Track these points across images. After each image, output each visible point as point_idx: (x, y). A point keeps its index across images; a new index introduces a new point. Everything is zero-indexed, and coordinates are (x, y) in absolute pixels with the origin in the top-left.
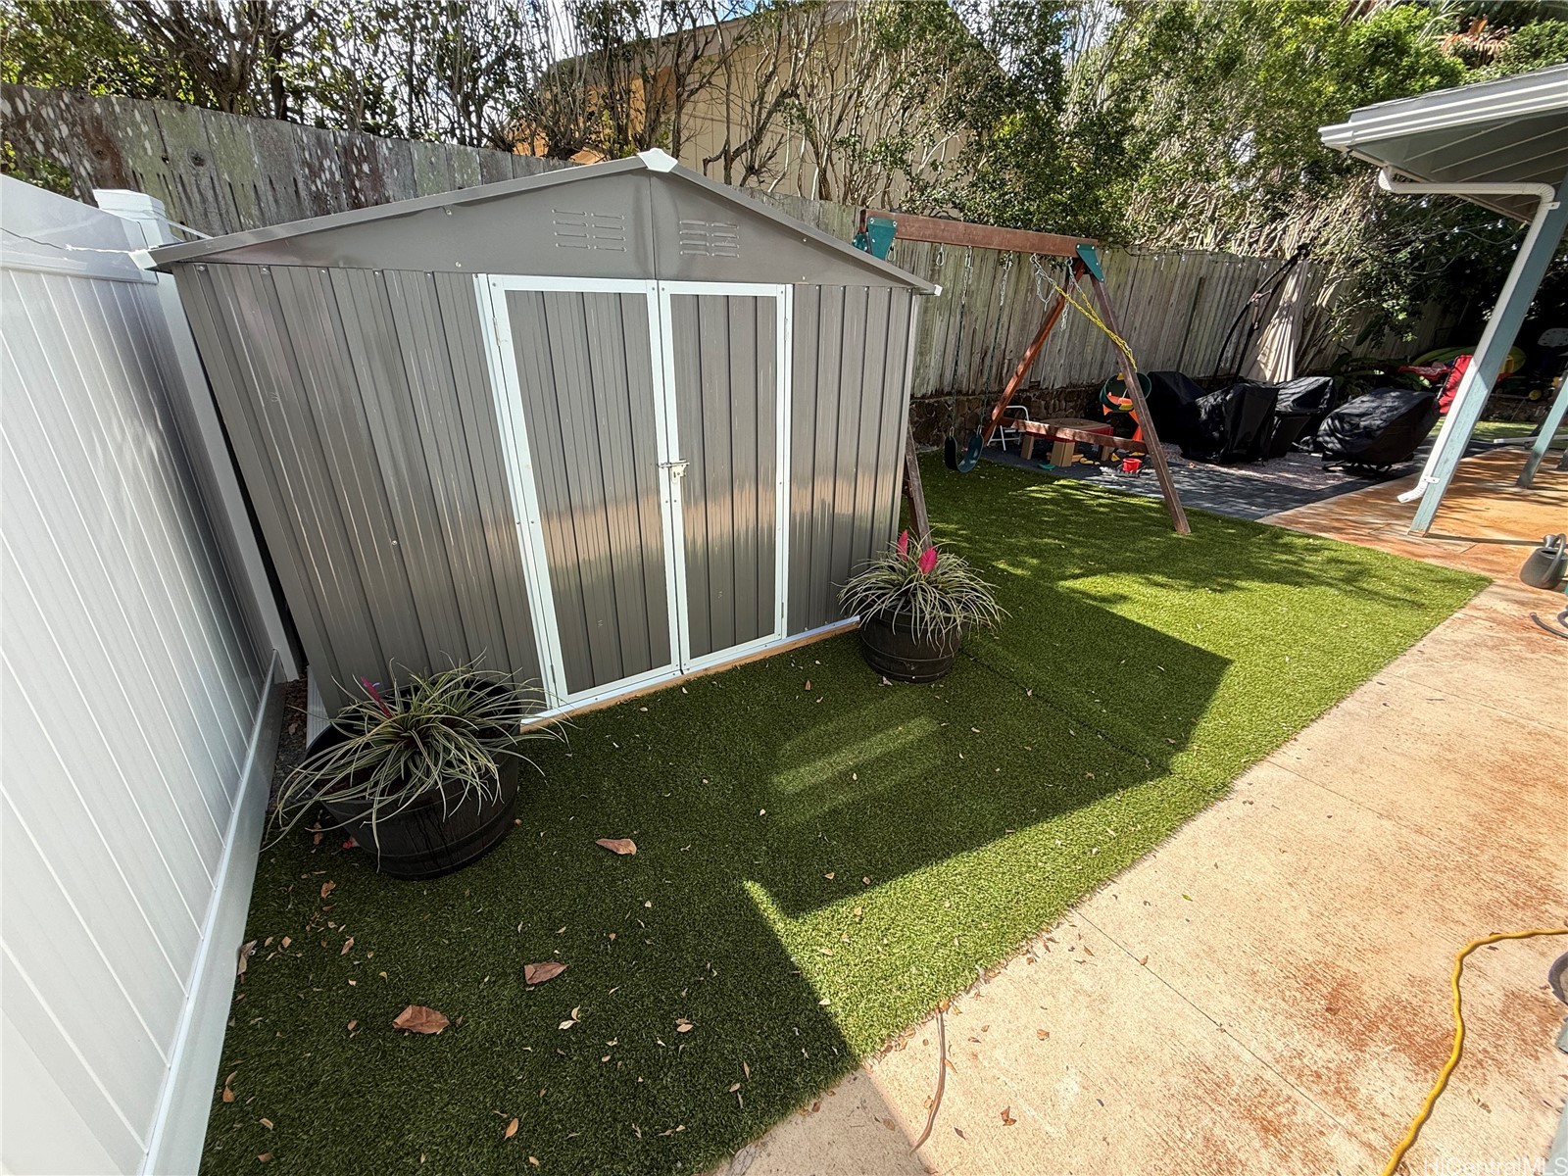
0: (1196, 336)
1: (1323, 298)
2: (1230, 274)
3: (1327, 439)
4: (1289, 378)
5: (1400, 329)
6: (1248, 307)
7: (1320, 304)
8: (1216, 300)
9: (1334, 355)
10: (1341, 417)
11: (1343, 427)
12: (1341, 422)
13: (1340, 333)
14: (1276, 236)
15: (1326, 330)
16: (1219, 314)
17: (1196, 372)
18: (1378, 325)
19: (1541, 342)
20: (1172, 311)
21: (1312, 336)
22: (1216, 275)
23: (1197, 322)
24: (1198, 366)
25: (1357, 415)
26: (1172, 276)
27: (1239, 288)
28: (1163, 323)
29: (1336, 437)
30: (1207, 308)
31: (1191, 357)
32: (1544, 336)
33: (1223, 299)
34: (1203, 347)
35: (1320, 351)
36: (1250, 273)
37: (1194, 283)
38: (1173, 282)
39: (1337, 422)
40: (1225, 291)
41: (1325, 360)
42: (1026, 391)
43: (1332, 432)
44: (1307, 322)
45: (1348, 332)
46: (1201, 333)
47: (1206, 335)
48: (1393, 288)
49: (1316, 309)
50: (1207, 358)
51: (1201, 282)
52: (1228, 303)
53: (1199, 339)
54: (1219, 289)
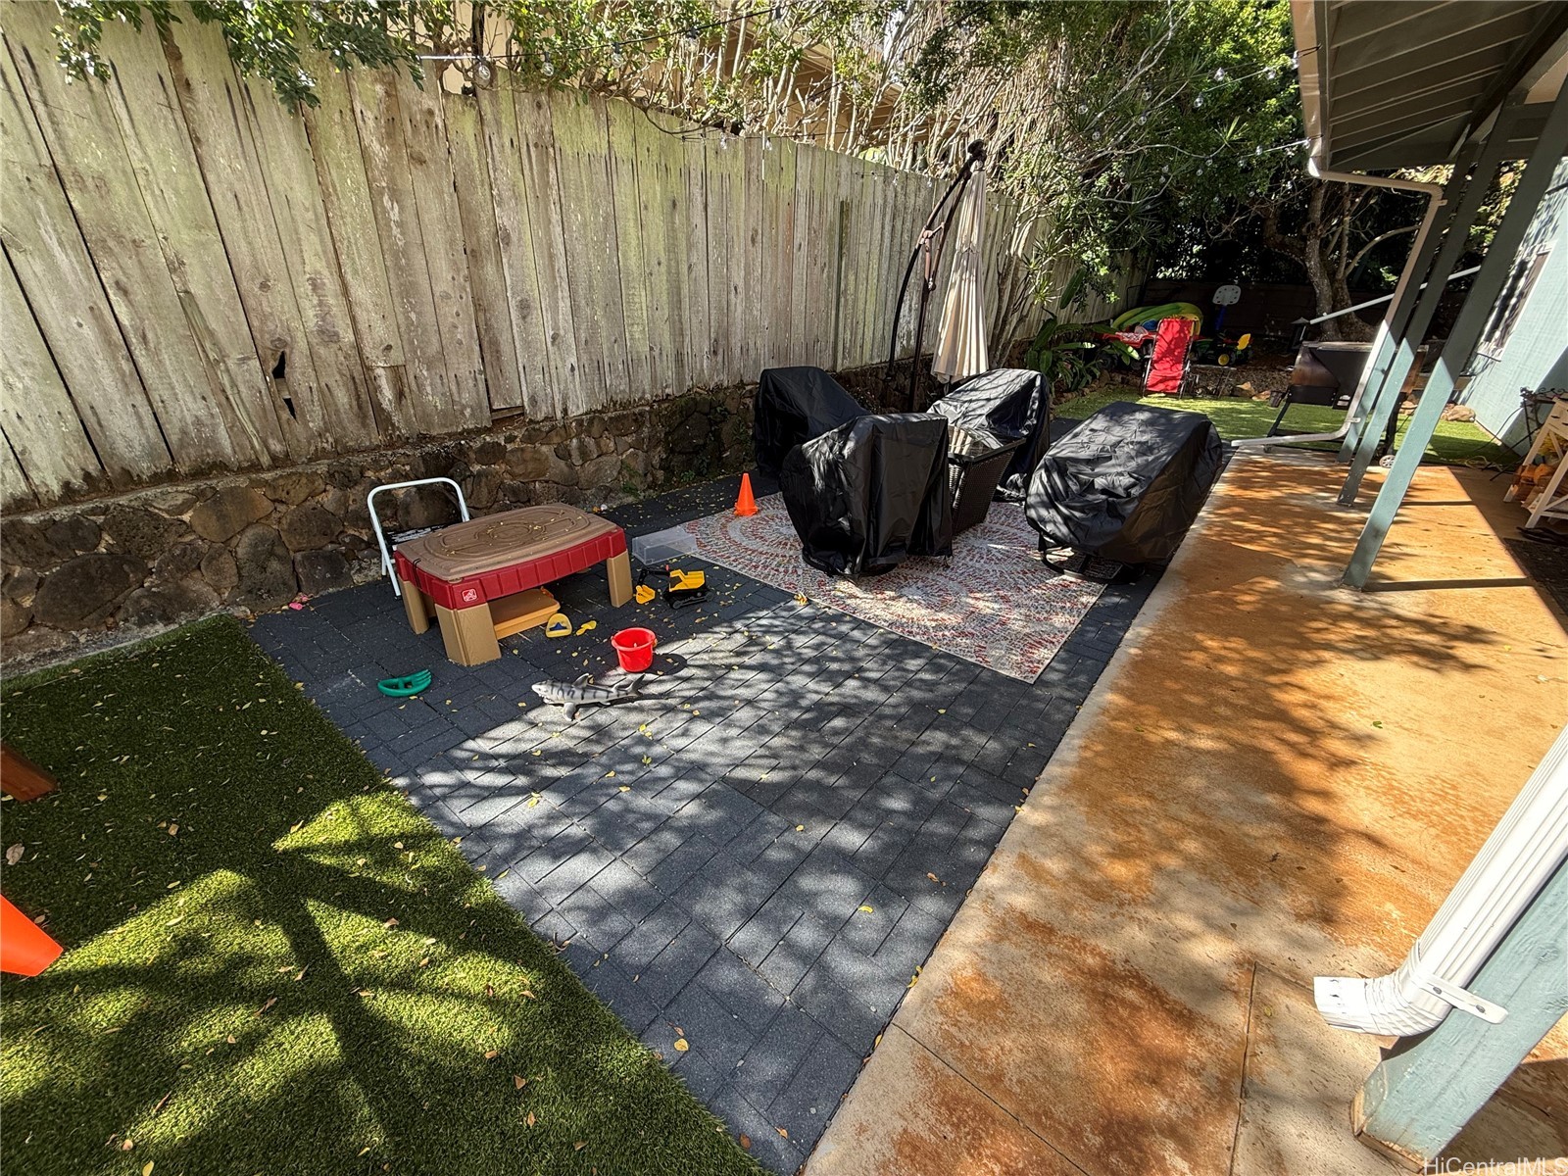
0: (856, 300)
1: (1018, 247)
2: (890, 201)
3: (1043, 512)
4: (983, 370)
5: (1102, 289)
6: (917, 252)
7: (1015, 253)
8: (877, 243)
9: (1039, 321)
10: (1060, 466)
11: (1067, 487)
12: (1063, 475)
13: (1042, 296)
14: (949, 147)
15: (1025, 289)
16: (885, 266)
17: (867, 356)
18: (1080, 283)
19: (1215, 301)
20: (801, 257)
21: (1011, 298)
22: (869, 201)
23: (852, 278)
24: (867, 347)
25: (1088, 462)
26: (785, 193)
27: (908, 224)
28: (790, 280)
29: (1059, 512)
30: (863, 255)
31: (854, 334)
32: (1217, 294)
33: (887, 241)
34: (870, 319)
35: (1021, 320)
36: (920, 201)
37: (832, 212)
38: (792, 205)
39: (1055, 476)
40: (888, 228)
41: (1030, 328)
42: (479, 432)
43: (1052, 500)
44: (1002, 278)
45: (1052, 292)
46: (861, 296)
47: (872, 300)
48: (1090, 235)
49: (1011, 261)
50: (878, 335)
51: (844, 209)
52: (896, 248)
53: (861, 305)
54: (877, 224)
